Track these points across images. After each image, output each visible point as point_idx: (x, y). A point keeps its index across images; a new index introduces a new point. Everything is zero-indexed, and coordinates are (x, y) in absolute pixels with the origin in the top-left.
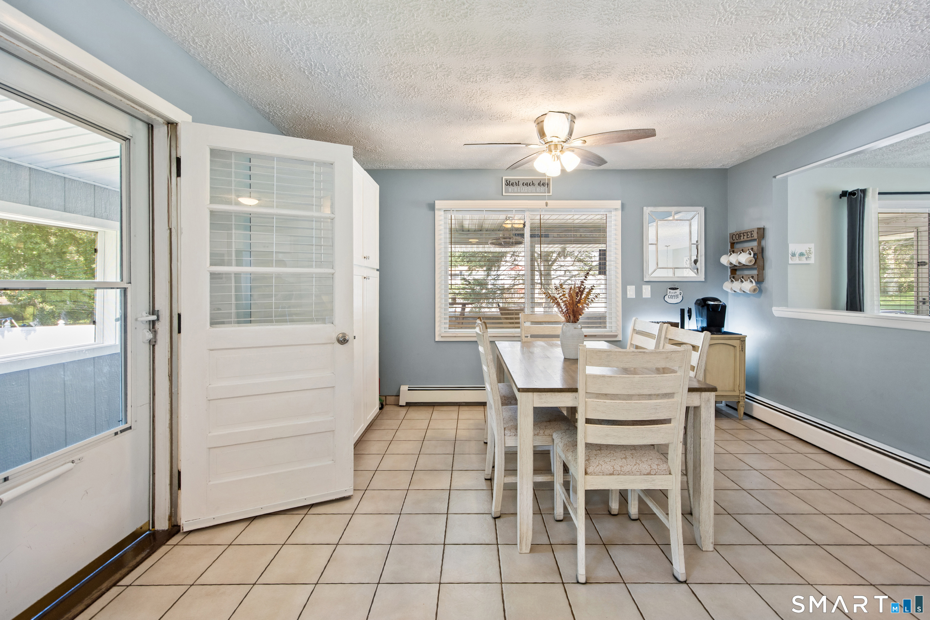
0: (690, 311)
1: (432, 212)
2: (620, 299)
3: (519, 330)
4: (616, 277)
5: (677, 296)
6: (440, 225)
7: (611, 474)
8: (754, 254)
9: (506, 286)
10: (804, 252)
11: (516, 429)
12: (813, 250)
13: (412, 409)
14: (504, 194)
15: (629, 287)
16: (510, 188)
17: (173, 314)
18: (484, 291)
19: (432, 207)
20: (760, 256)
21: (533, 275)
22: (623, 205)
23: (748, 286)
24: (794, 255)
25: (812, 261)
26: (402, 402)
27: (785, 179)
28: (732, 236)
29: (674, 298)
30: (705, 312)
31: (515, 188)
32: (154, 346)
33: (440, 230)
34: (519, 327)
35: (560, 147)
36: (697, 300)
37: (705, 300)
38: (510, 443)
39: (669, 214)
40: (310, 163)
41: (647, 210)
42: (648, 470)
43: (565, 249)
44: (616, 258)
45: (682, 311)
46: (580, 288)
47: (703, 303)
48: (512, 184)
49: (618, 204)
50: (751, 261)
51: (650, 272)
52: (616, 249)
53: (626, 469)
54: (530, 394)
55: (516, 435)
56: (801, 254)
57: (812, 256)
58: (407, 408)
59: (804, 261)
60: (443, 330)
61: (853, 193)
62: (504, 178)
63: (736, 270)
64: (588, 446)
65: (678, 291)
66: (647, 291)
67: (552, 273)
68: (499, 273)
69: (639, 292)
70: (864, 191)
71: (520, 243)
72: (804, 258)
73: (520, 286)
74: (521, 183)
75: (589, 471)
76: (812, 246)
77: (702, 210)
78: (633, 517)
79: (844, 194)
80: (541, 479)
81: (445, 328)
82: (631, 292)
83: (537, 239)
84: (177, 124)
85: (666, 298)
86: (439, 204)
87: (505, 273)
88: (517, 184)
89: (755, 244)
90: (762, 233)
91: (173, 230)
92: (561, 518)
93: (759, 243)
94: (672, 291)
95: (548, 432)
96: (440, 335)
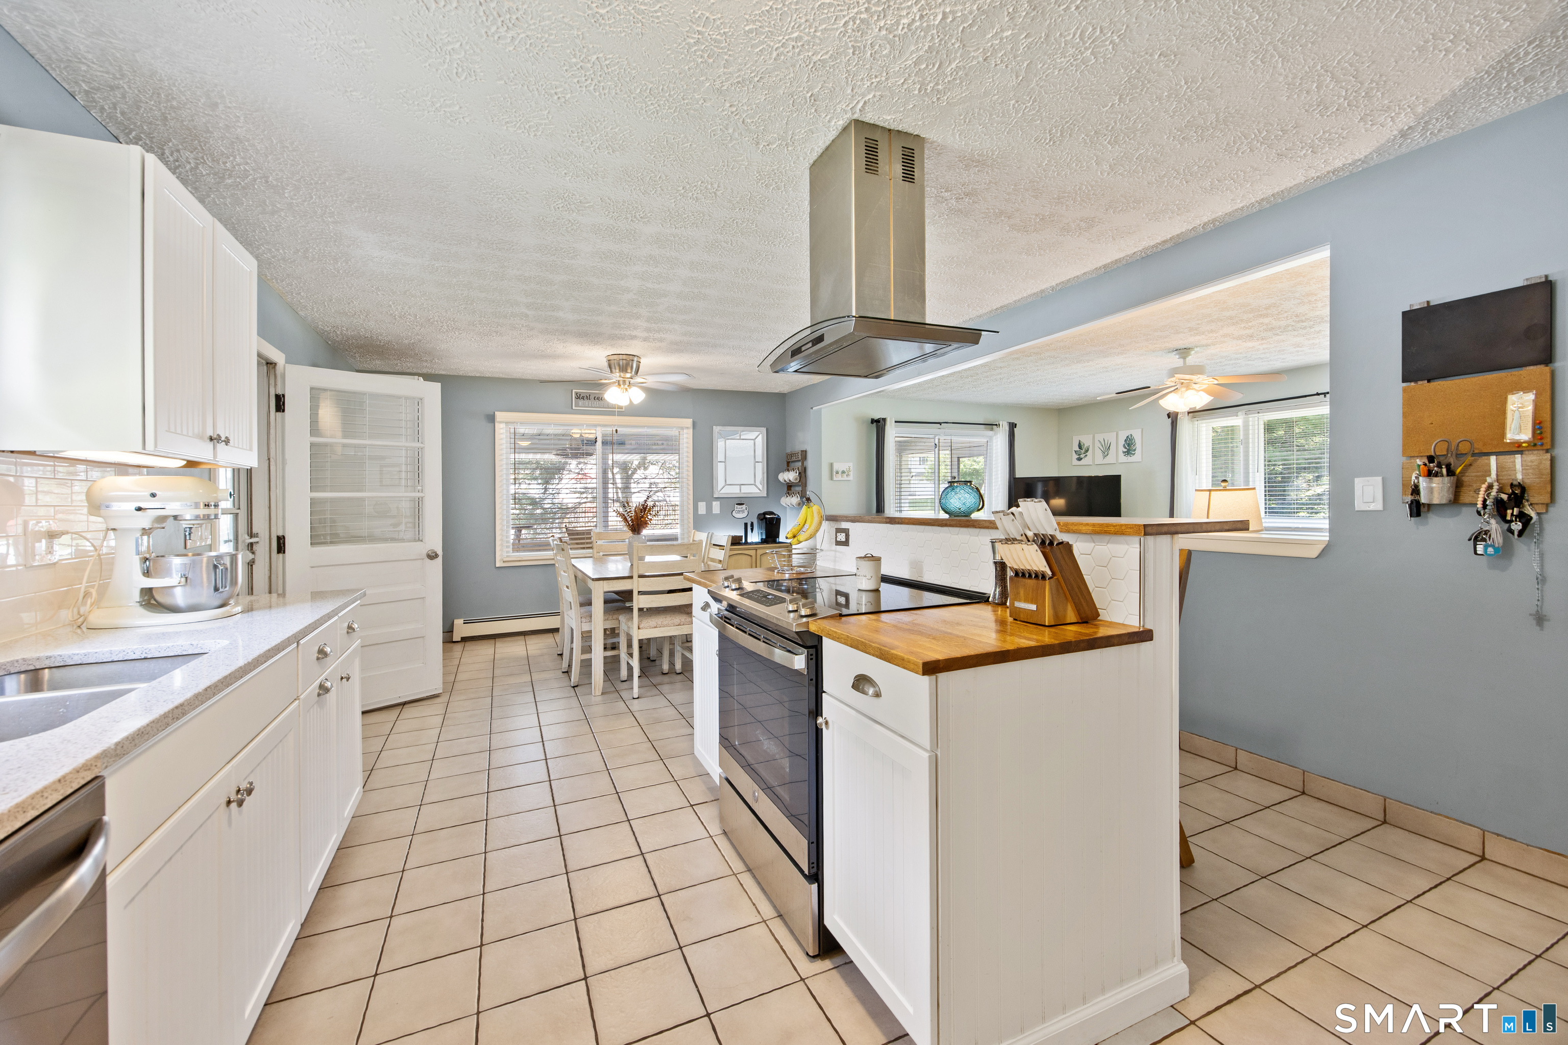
0: (752, 524)
1: (491, 425)
2: (691, 516)
3: (591, 551)
4: (688, 494)
5: (743, 511)
6: (501, 439)
7: (655, 627)
8: (799, 473)
9: (570, 506)
10: (845, 470)
11: (591, 617)
12: (851, 468)
13: (468, 644)
14: (574, 408)
15: (700, 504)
16: (581, 402)
17: (272, 536)
18: (539, 511)
19: (491, 419)
20: (803, 474)
21: (605, 488)
22: (694, 425)
23: (795, 500)
24: (837, 473)
25: (851, 478)
26: (456, 638)
27: (820, 411)
28: (788, 455)
29: (741, 514)
30: (764, 525)
31: (586, 402)
32: (252, 566)
33: (501, 445)
34: (591, 548)
35: (627, 383)
36: (759, 515)
37: (765, 514)
38: (586, 628)
39: (736, 433)
40: (399, 397)
41: (716, 429)
42: (679, 621)
43: (645, 459)
44: (688, 475)
45: (746, 525)
46: (643, 505)
47: (762, 517)
48: (583, 398)
49: (689, 422)
50: (796, 479)
51: (719, 489)
52: (688, 466)
53: (665, 623)
54: (601, 582)
55: (591, 621)
56: (843, 472)
57: (851, 473)
58: (461, 645)
59: (845, 478)
60: (505, 554)
61: (878, 421)
62: (574, 391)
63: (791, 486)
64: (640, 610)
65: (744, 507)
66: (716, 507)
67: (633, 485)
68: (559, 486)
69: (709, 508)
70: (884, 420)
71: (591, 455)
72: (845, 475)
73: (588, 505)
74: (592, 397)
75: (641, 627)
76: (851, 465)
77: (764, 430)
78: (678, 672)
79: (873, 421)
80: (610, 653)
81: (508, 552)
82: (702, 508)
83: (609, 447)
84: (276, 364)
85: (734, 513)
86: (499, 416)
87: (567, 486)
88: (588, 398)
89: (800, 464)
90: (804, 454)
91: (271, 459)
92: (626, 679)
93: (803, 464)
94: (739, 506)
95: (615, 617)
96: (500, 560)
